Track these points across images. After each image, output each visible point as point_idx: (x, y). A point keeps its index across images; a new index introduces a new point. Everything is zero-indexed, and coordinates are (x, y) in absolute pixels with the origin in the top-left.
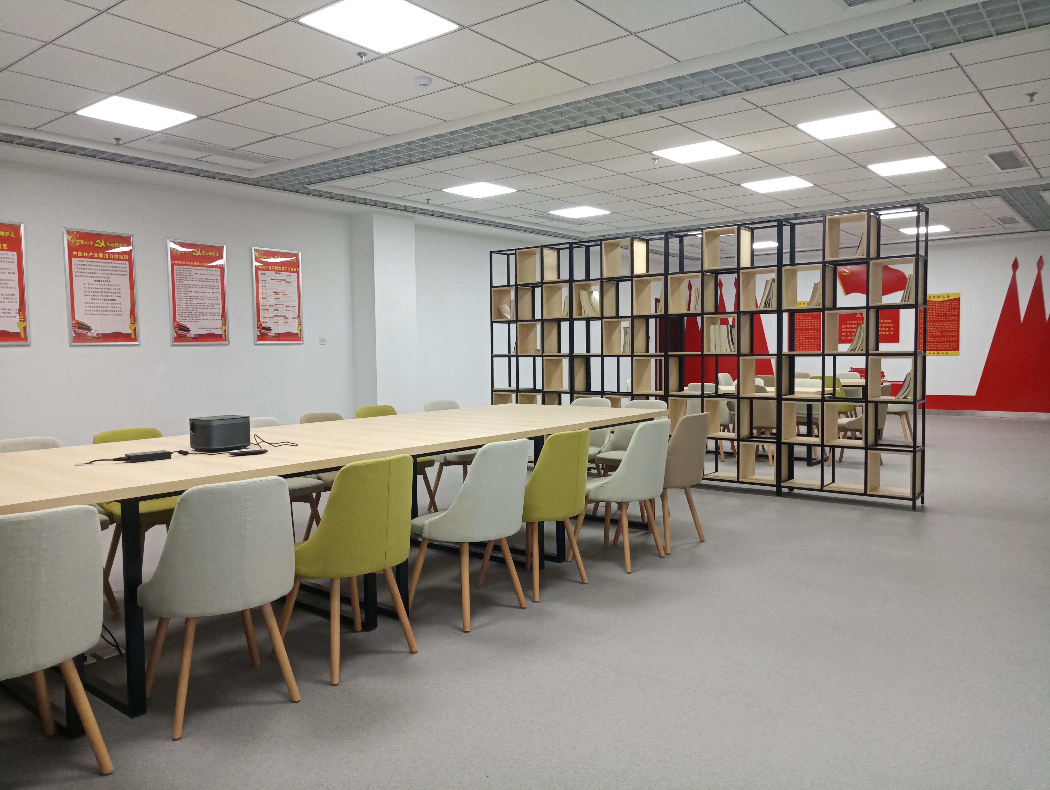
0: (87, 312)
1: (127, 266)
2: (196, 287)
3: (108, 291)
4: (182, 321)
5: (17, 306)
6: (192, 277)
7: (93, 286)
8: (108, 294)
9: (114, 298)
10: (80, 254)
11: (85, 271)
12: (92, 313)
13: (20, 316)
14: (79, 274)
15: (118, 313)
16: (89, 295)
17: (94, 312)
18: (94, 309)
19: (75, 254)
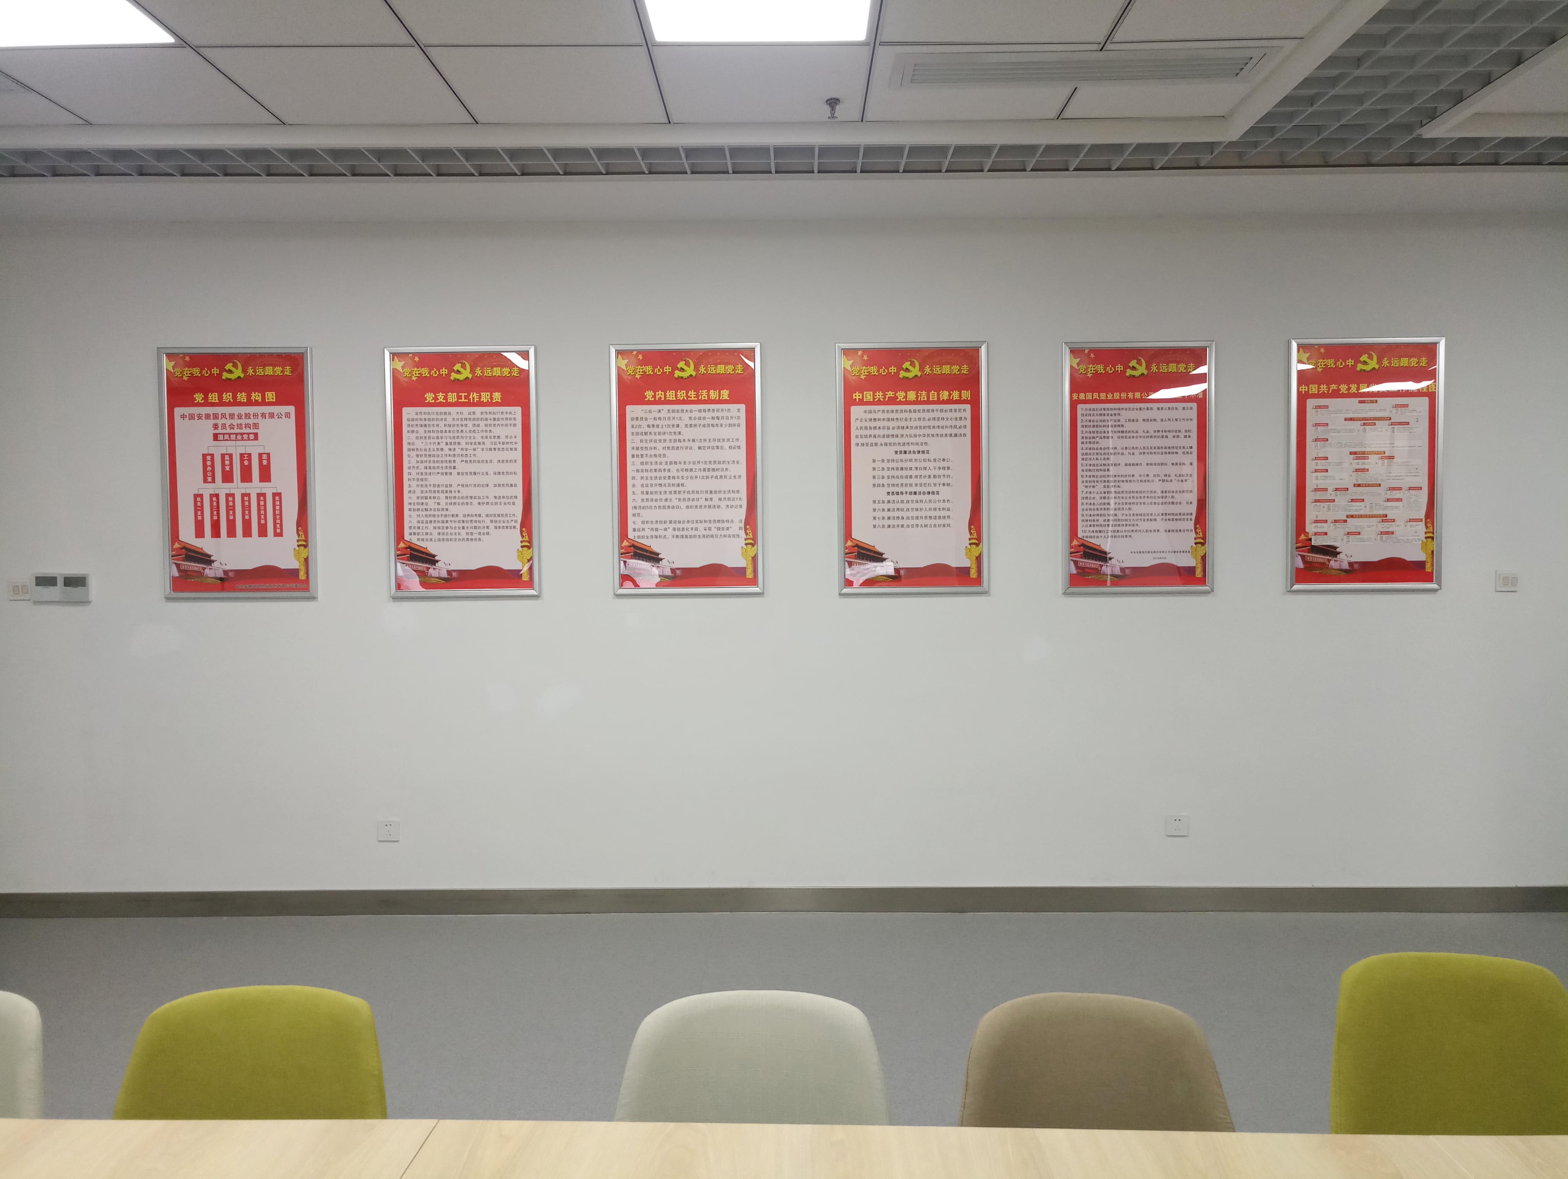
0: (876, 522)
1: (968, 414)
2: (1132, 451)
3: (923, 473)
4: (1090, 537)
5: (742, 513)
6: (1121, 429)
7: (891, 465)
8: (923, 481)
9: (935, 489)
10: (868, 396)
11: (877, 432)
12: (886, 522)
13: (747, 534)
14: (864, 441)
15: (942, 522)
16: (883, 485)
17: (891, 522)
18: (891, 514)
19: (857, 397)
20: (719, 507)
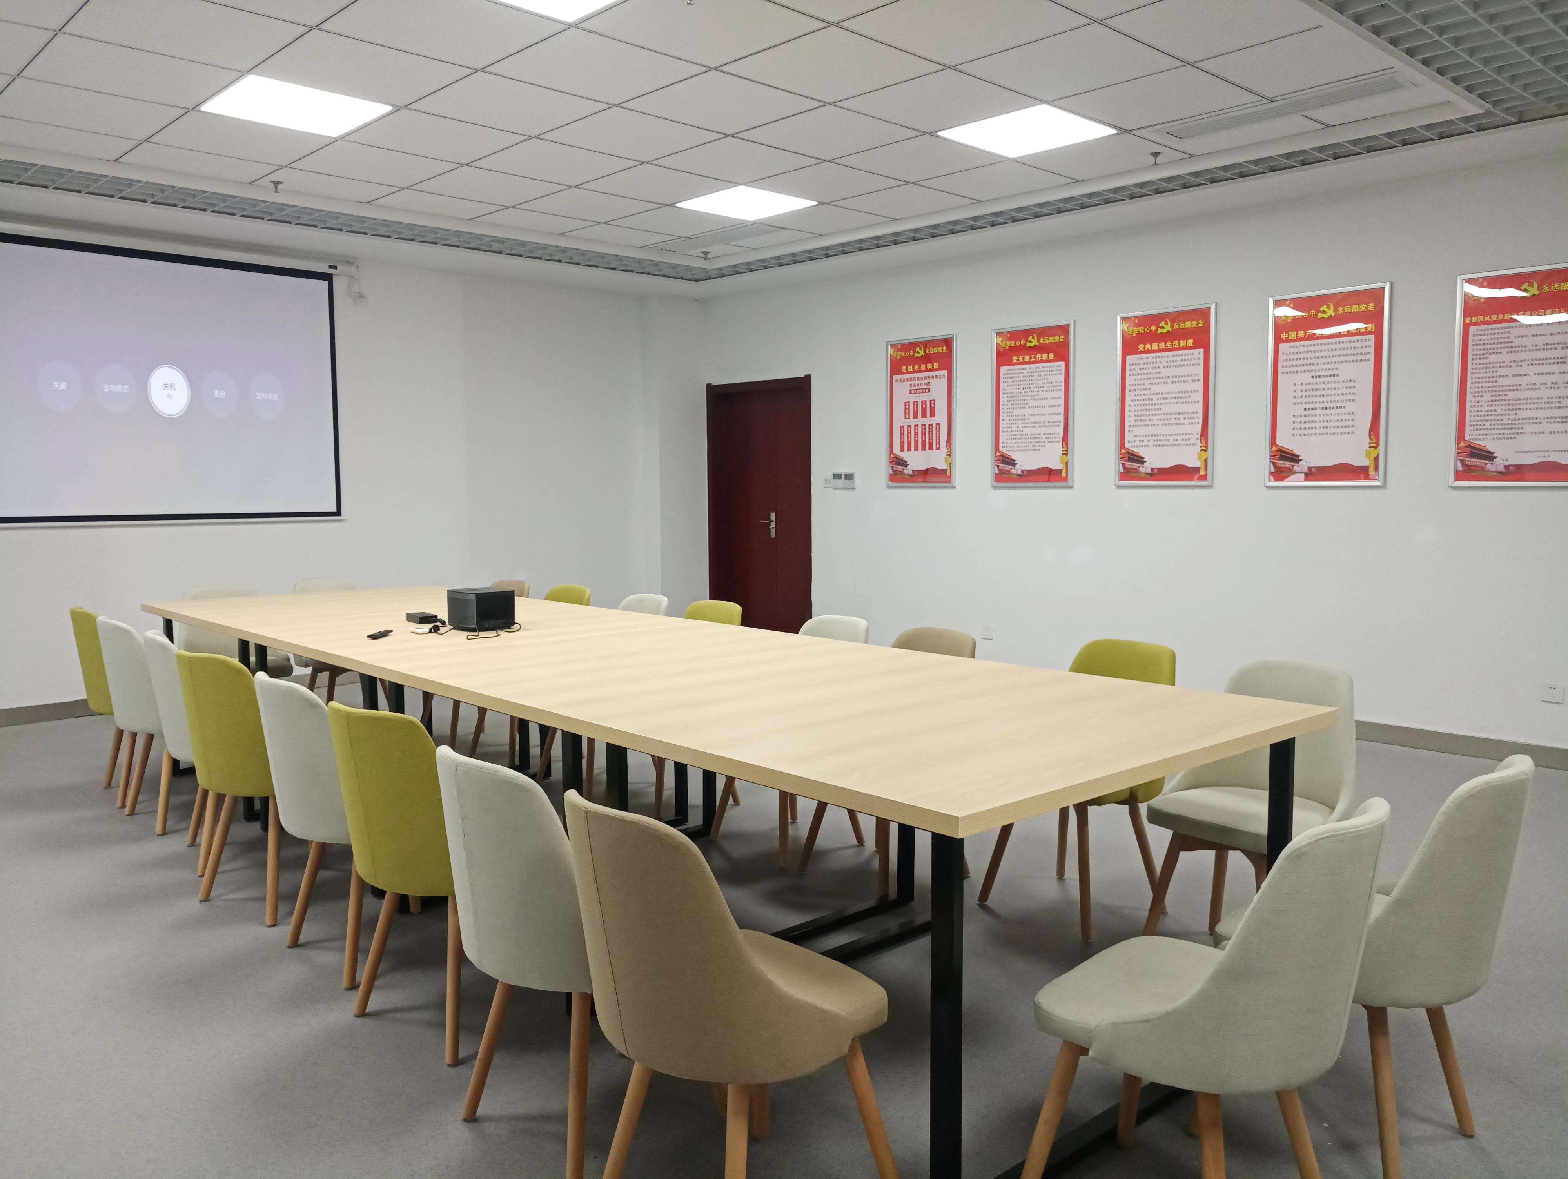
0: (1295, 432)
1: (1372, 343)
3: (1333, 392)
4: (1477, 439)
6: (1510, 345)
7: (1308, 387)
8: (1333, 398)
9: (1342, 405)
10: (1293, 335)
11: (1298, 362)
12: (1303, 432)
13: (1201, 443)
14: (1288, 370)
15: (1347, 430)
16: (1301, 403)
17: (1306, 432)
18: (1307, 425)
19: (1284, 337)
20: (1184, 424)
